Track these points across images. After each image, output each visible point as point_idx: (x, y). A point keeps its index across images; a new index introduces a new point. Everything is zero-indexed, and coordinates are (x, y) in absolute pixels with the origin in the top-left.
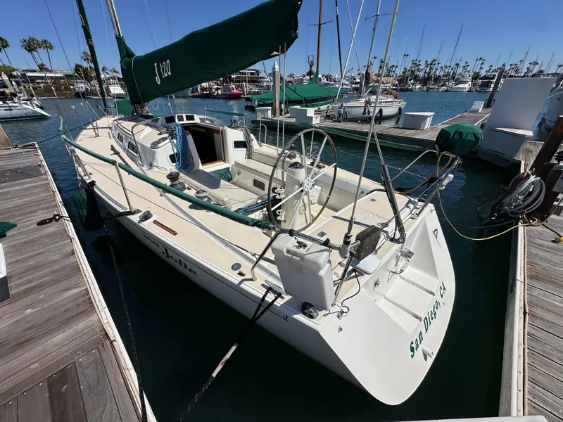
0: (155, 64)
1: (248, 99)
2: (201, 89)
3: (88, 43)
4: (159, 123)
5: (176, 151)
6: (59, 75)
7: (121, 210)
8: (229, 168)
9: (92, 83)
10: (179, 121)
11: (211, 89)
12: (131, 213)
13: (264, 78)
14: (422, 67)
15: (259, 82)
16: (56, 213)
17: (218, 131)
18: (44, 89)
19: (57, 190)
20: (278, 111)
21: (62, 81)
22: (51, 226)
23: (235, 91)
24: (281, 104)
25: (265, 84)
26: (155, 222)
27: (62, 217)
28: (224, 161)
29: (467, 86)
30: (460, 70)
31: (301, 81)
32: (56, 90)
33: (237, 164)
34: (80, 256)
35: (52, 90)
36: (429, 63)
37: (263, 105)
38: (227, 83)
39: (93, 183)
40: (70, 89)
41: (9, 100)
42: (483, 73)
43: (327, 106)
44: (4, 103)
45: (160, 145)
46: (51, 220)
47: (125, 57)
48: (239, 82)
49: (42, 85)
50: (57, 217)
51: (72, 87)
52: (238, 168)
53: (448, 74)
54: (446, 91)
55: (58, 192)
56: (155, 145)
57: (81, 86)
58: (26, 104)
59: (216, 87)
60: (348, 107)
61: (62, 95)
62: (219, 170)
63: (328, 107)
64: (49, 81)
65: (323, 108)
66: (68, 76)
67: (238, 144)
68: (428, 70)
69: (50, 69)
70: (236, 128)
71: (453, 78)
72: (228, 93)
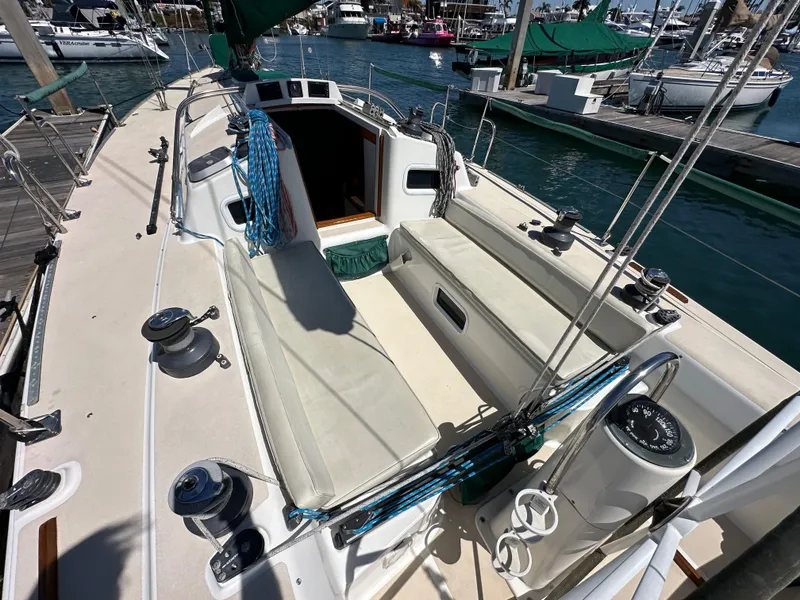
1: (461, 50)
2: (388, 26)
5: (245, 193)
8: (385, 237)
10: (292, 96)
11: (404, 26)
13: (493, 9)
15: (484, 17)
17: (371, 135)
20: (513, 77)
23: (441, 32)
24: (522, 62)
25: (495, 21)
28: (378, 216)
31: (561, 17)
32: (192, 17)
37: (486, 64)
38: (432, 17)
41: (116, 29)
43: (609, 72)
44: (111, 33)
45: (206, 172)
48: (451, 15)
52: (406, 245)
58: (138, 36)
59: (411, 23)
63: (612, 75)
65: (602, 75)
67: (417, 179)
70: (418, 134)
72: (430, 35)
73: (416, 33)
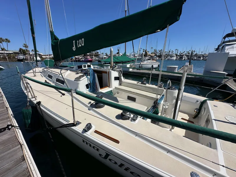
0: (74, 41)
1: (99, 61)
2: (75, 58)
3: (32, 36)
4: (74, 69)
5: (89, 82)
6: (11, 52)
7: (65, 123)
8: (112, 90)
9: (26, 56)
10: (84, 68)
11: (79, 58)
12: (74, 125)
14: (158, 52)
15: (98, 56)
16: (9, 124)
17: (106, 72)
18: (2, 58)
19: (9, 107)
21: (12, 55)
22: (5, 134)
23: (90, 59)
25: (101, 57)
26: (96, 132)
27: (13, 126)
28: (109, 87)
29: (175, 58)
30: (171, 53)
32: (8, 58)
33: (116, 88)
34: (30, 162)
35: (6, 58)
36: (160, 50)
37: (106, 64)
38: (86, 56)
39: (39, 103)
40: (15, 58)
42: (178, 54)
45: (81, 79)
46: (4, 129)
47: (54, 40)
48: (91, 56)
49: (2, 56)
50: (10, 127)
51: (16, 57)
52: (117, 90)
53: (167, 54)
54: (168, 60)
55: (10, 108)
56: (78, 79)
57: (21, 57)
59: (81, 58)
60: (143, 64)
61: (11, 60)
62: (108, 92)
64: (5, 55)
66: (15, 53)
67: (116, 78)
68: (160, 53)
69: (7, 50)
70: (114, 70)
71: (169, 55)
72: (87, 60)
73: (83, 60)
